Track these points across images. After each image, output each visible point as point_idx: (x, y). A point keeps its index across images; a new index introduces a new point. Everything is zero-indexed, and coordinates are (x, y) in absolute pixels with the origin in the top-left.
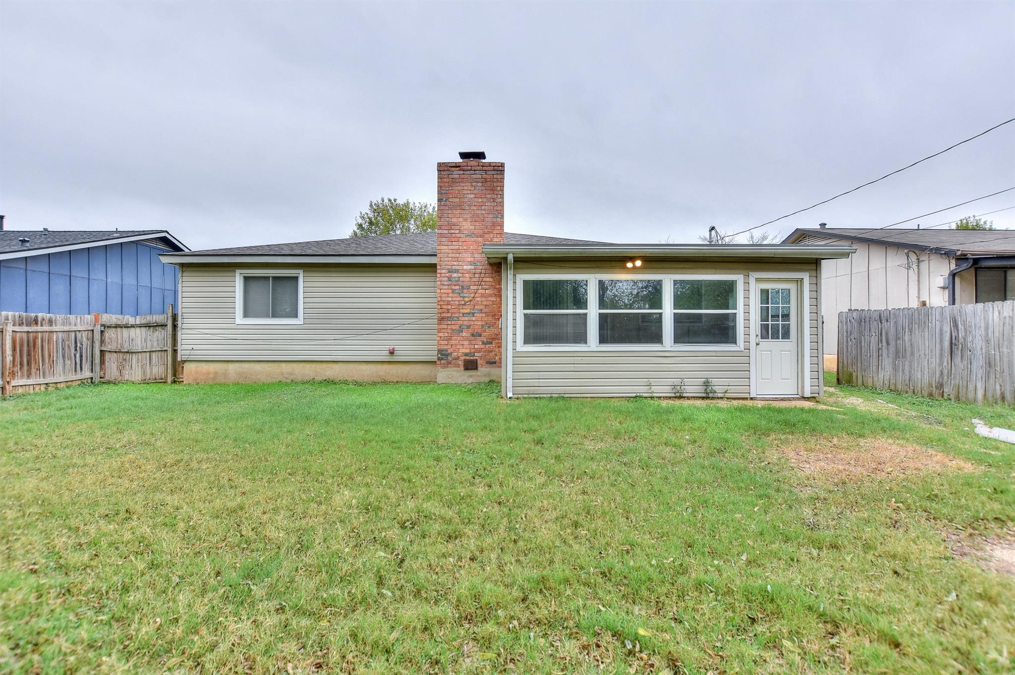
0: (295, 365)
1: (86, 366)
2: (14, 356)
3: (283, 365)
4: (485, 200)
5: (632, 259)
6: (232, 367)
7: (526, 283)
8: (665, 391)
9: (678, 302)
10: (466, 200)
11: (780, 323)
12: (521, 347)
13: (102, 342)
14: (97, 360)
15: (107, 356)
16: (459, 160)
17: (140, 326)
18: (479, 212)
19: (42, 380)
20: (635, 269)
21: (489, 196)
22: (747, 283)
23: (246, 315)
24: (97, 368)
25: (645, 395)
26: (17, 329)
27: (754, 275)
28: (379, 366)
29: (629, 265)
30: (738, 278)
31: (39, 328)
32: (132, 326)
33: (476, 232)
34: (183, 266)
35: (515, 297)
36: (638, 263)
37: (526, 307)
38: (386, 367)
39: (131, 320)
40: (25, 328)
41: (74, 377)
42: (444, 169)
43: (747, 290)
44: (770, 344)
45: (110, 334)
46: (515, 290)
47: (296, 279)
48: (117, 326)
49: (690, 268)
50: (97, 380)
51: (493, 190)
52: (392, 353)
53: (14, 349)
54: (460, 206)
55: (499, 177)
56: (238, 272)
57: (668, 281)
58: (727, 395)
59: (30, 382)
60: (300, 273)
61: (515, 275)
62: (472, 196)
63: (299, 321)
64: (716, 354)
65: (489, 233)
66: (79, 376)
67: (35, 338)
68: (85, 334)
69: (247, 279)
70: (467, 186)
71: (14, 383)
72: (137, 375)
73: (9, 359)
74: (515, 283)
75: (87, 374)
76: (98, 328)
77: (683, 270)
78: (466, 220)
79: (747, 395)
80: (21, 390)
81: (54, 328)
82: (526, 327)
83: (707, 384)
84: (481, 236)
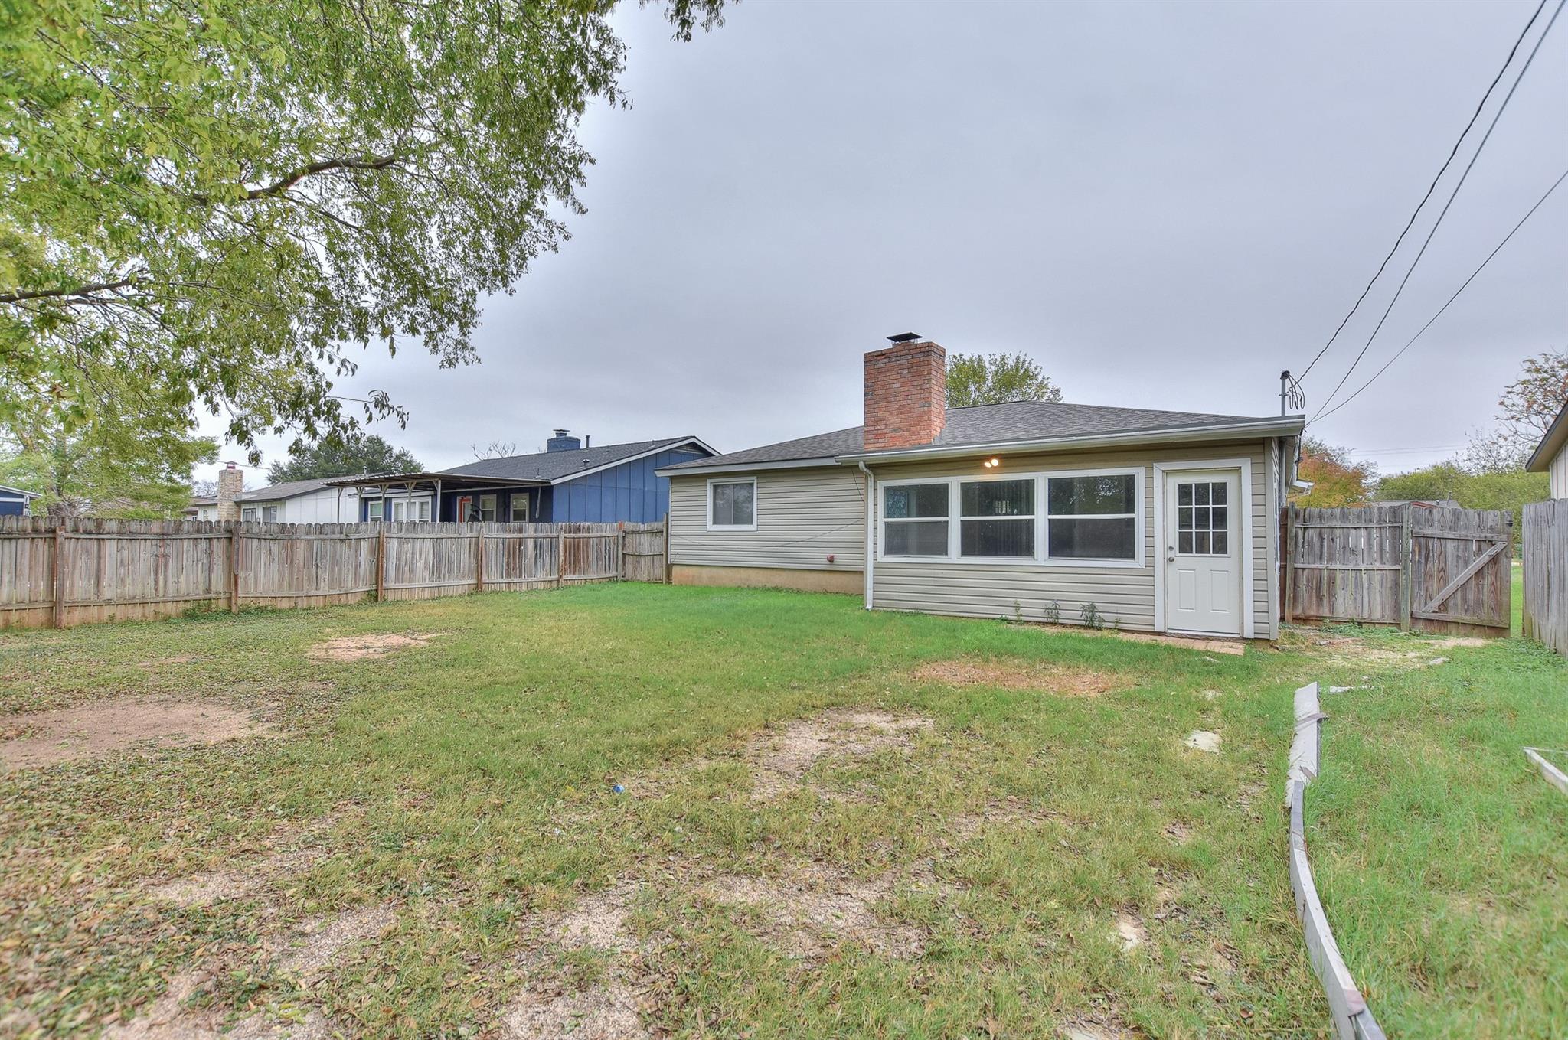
0: (750, 571)
1: (613, 567)
2: (565, 557)
3: (742, 571)
4: (911, 388)
5: (989, 458)
6: (704, 571)
7: (887, 489)
8: (1038, 614)
9: (1054, 505)
10: (892, 391)
11: (1194, 530)
12: (883, 558)
13: (624, 545)
14: (620, 562)
15: (627, 557)
16: (889, 344)
17: (647, 532)
18: (905, 403)
19: (582, 577)
20: (994, 470)
21: (916, 383)
22: (1149, 477)
23: (715, 522)
24: (620, 568)
25: (1010, 617)
26: (567, 535)
27: (1159, 468)
28: (821, 576)
29: (987, 465)
30: (1138, 472)
31: (581, 535)
32: (642, 533)
33: (902, 425)
34: (672, 478)
35: (875, 505)
36: (995, 462)
37: (888, 515)
38: (827, 576)
39: (642, 527)
40: (572, 535)
41: (604, 576)
42: (870, 359)
43: (1149, 487)
44: (1194, 560)
45: (629, 538)
46: (875, 497)
47: (752, 485)
48: (633, 533)
49: (1070, 463)
50: (620, 578)
51: (919, 375)
52: (831, 560)
53: (565, 552)
54: (886, 399)
55: (926, 359)
56: (709, 481)
57: (1041, 481)
58: (1120, 626)
59: (575, 577)
60: (754, 479)
61: (875, 482)
62: (899, 385)
63: (753, 528)
64: (1106, 572)
65: (915, 425)
66: (608, 575)
67: (579, 543)
68: (612, 539)
69: (715, 487)
70: (894, 375)
71: (565, 577)
72: (643, 575)
73: (562, 558)
74: (875, 489)
75: (613, 573)
76: (621, 534)
77: (1062, 466)
78: (891, 414)
79: (1149, 628)
80: (569, 583)
81: (591, 535)
82: (888, 536)
83: (1092, 609)
84: (908, 430)
